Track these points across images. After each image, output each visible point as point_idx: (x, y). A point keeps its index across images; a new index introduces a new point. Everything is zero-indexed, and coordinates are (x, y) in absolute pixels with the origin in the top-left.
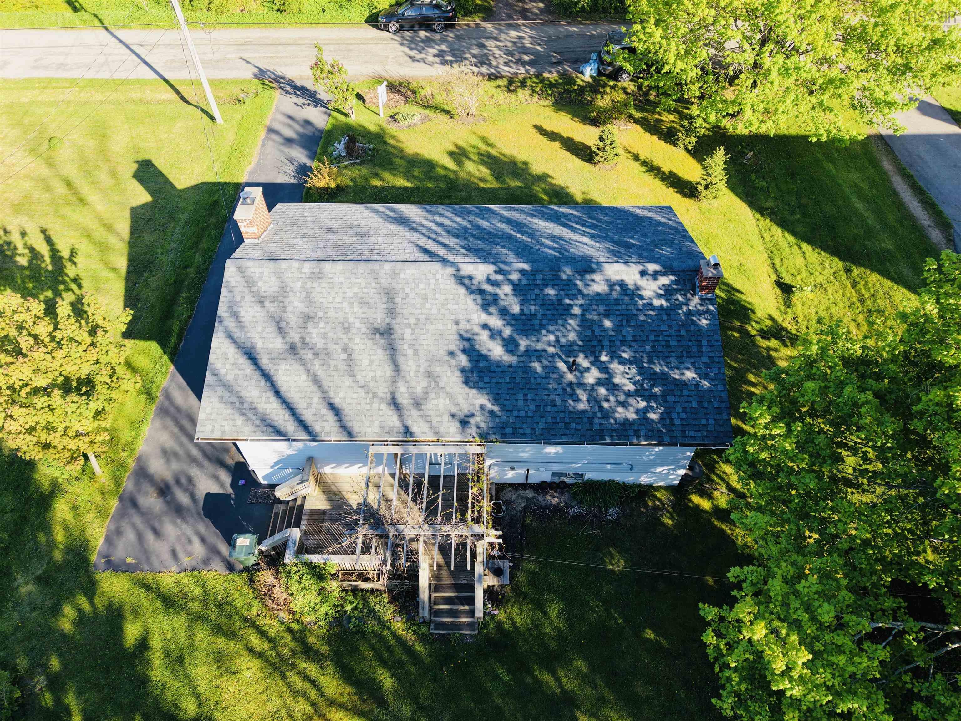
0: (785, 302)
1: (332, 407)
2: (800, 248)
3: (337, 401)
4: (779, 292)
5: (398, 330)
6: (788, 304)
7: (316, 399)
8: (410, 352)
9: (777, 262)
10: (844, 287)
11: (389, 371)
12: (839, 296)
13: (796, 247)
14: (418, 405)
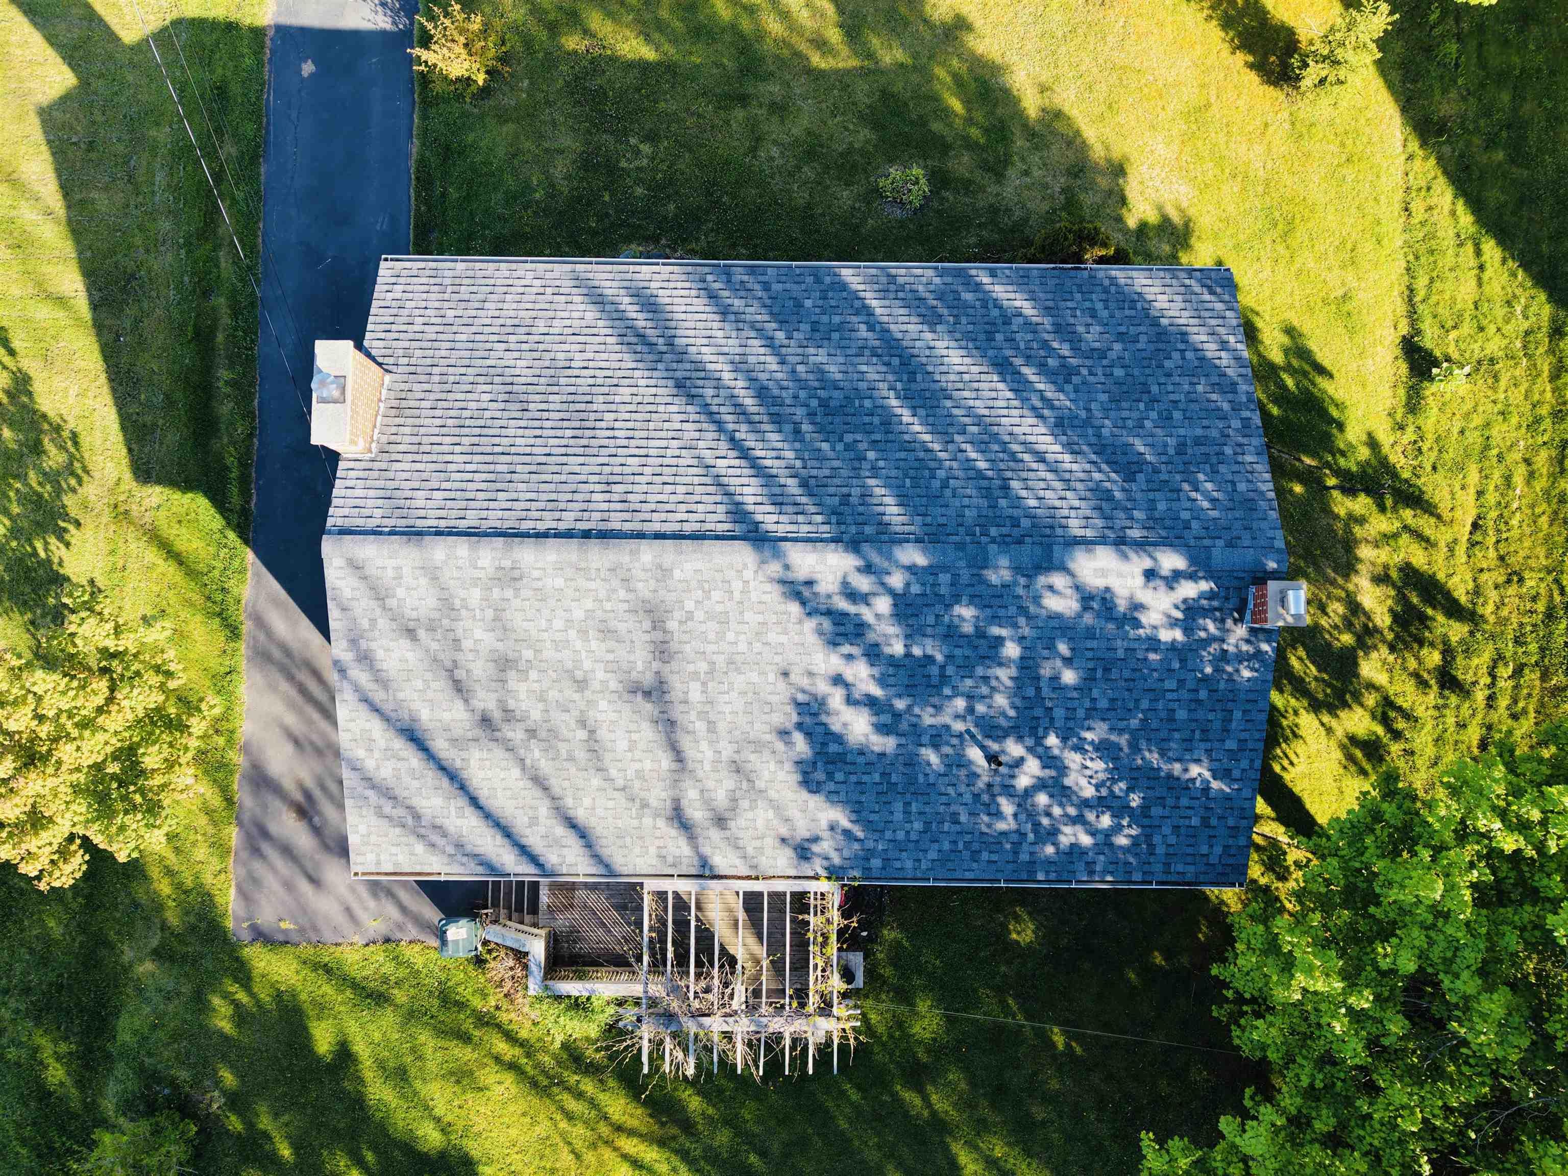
0: (1409, 398)
1: (572, 824)
2: (1478, 253)
3: (581, 815)
4: (1403, 368)
5: (676, 685)
6: (1414, 404)
7: (544, 809)
8: (700, 726)
9: (1421, 283)
10: (1533, 373)
11: (666, 762)
12: (1516, 396)
13: (1469, 248)
14: (720, 821)
